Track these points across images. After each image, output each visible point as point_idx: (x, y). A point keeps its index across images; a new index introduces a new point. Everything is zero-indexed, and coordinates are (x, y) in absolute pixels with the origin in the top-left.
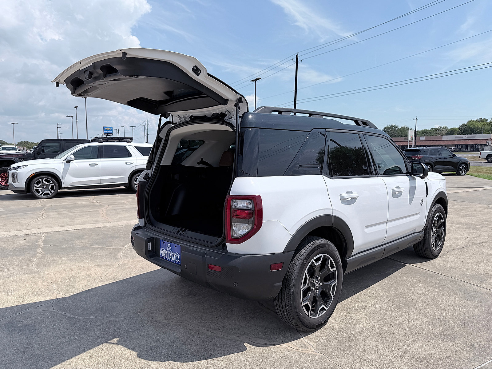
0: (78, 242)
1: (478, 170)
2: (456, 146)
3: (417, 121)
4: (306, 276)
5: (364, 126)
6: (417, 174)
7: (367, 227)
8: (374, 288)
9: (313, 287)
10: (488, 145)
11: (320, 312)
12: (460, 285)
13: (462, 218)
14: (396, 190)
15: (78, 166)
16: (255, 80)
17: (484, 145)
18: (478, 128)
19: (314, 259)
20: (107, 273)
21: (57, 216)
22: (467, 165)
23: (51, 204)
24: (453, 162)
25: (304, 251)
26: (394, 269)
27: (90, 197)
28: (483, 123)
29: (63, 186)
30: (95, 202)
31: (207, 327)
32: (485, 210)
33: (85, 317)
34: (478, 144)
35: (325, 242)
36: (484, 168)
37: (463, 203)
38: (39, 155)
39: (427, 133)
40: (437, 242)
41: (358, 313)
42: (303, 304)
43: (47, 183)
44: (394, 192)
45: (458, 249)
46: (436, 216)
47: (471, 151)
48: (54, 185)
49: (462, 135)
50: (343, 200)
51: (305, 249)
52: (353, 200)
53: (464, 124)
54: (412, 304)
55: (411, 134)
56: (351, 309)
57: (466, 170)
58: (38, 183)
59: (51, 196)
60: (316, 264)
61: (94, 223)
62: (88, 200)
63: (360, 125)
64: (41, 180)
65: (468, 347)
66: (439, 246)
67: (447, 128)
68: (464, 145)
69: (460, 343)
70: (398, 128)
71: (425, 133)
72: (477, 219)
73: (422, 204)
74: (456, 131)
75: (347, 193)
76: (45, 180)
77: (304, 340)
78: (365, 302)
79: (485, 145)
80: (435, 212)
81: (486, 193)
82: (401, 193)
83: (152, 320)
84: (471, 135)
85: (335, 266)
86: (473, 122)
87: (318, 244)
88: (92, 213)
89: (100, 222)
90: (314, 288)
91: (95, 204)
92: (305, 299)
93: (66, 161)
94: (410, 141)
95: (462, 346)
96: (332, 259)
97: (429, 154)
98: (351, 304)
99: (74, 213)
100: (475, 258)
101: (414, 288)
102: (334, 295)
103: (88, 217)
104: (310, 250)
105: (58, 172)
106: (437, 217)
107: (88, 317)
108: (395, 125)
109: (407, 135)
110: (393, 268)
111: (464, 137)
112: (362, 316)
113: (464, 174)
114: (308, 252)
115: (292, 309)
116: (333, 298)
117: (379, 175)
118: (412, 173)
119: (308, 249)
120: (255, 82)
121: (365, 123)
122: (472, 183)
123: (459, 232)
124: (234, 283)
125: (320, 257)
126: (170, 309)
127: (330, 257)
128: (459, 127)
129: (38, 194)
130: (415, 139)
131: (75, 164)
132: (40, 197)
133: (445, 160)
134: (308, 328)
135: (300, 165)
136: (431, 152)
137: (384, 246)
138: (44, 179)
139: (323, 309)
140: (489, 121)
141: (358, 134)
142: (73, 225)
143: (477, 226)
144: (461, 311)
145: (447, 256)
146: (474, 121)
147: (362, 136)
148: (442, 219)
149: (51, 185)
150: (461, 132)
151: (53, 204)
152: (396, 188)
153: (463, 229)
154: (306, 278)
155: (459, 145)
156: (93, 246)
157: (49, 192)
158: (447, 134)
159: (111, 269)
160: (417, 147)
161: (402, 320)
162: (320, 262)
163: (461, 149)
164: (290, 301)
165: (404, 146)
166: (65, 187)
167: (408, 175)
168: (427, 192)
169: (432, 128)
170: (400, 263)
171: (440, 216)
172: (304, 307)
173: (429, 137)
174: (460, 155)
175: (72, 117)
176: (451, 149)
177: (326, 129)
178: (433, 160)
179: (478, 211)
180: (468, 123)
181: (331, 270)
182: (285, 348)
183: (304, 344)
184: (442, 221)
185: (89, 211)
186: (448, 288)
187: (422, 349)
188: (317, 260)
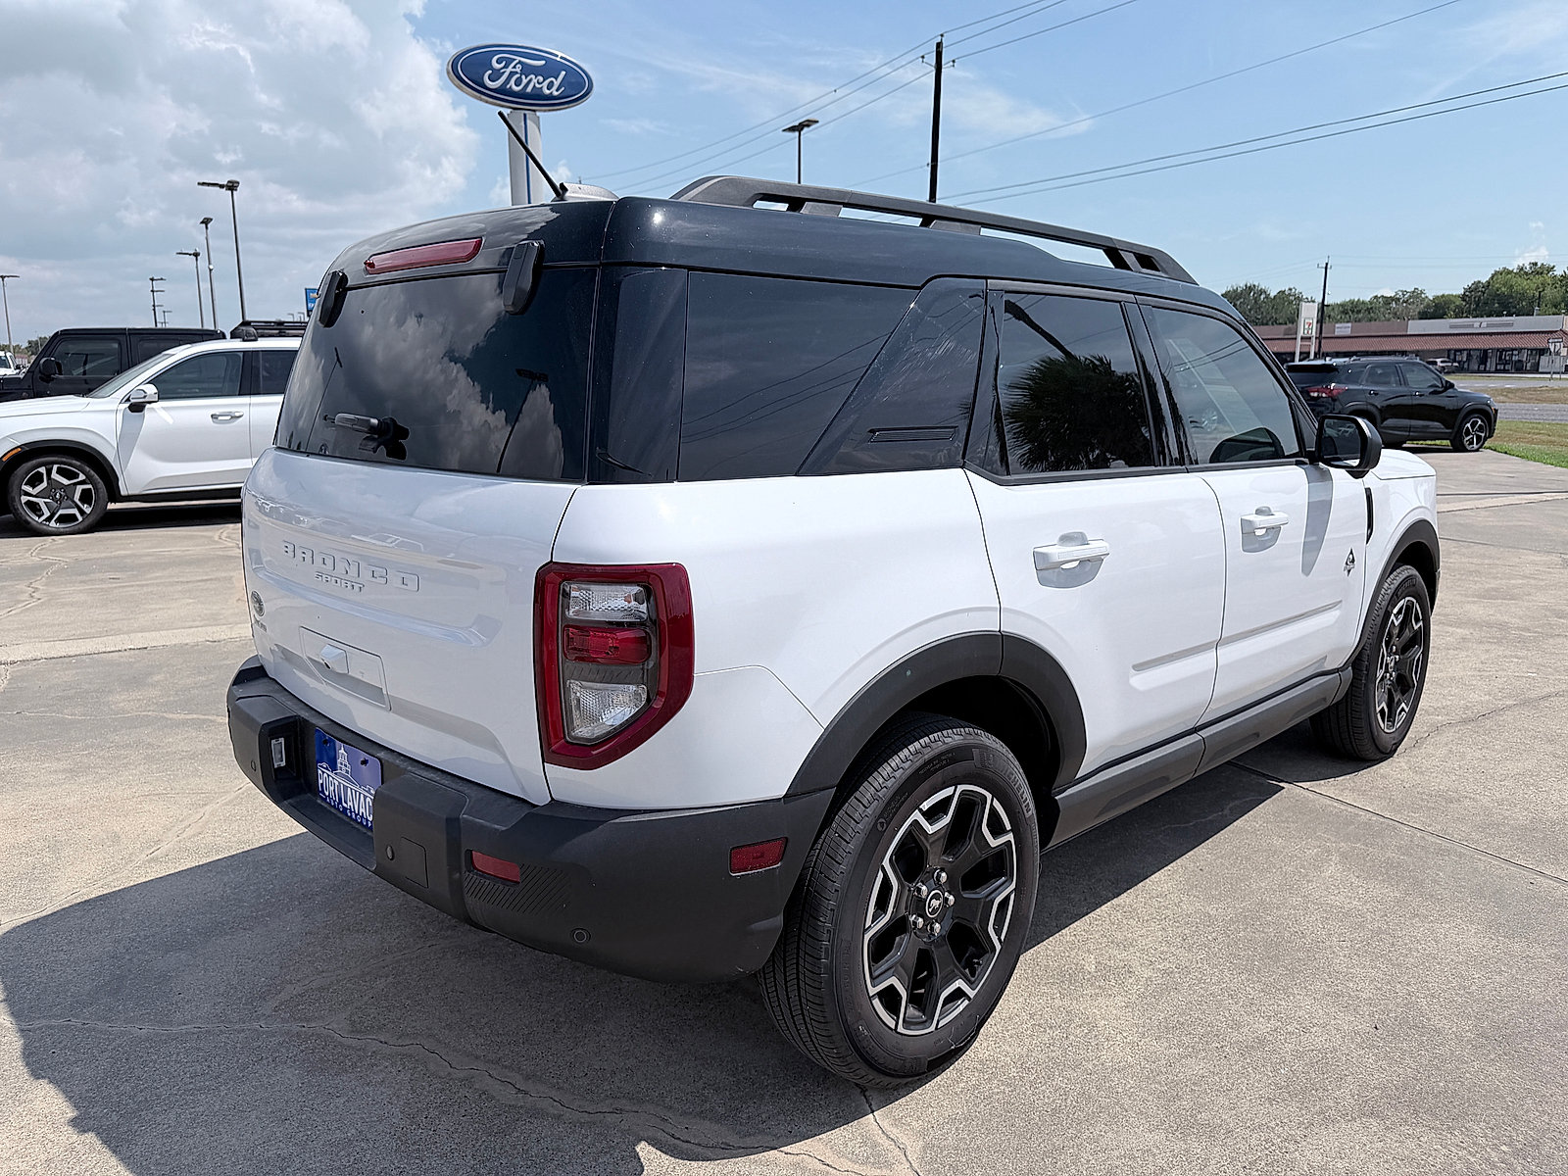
0: (123, 700)
1: (1519, 435)
2: (1452, 355)
3: (1328, 271)
4: (886, 881)
5: (1144, 270)
6: (1340, 460)
7: (1140, 667)
8: (1163, 882)
9: (919, 916)
10: (1552, 350)
11: (943, 1006)
12: (1476, 870)
13: (1474, 602)
14: (1259, 520)
15: (171, 421)
16: (798, 128)
17: (1540, 350)
18: (1523, 296)
19: (920, 810)
20: (186, 823)
21: (83, 597)
22: (1486, 417)
23: (74, 555)
24: (1444, 408)
25: (881, 780)
26: (1237, 802)
27: (218, 530)
28: (1539, 279)
29: (123, 492)
30: (231, 545)
31: (506, 1067)
32: (1550, 573)
33: (44, 1022)
34: (1521, 349)
35: (971, 740)
36: (1540, 426)
37: (1476, 548)
38: (48, 382)
39: (1359, 312)
40: (1396, 700)
41: (1097, 994)
42: (873, 991)
43: (65, 482)
44: (1248, 529)
45: (1464, 722)
46: (1395, 611)
47: (1497, 371)
48: (90, 486)
49: (1471, 319)
50: (1049, 572)
51: (885, 774)
52: (1089, 567)
53: (1479, 282)
54: (1300, 955)
55: (1309, 314)
56: (1069, 978)
57: (1483, 435)
58: (35, 480)
59: (81, 527)
60: (930, 829)
61: (202, 624)
62: (211, 537)
63: (1127, 268)
64: (42, 470)
65: (1516, 1153)
66: (1400, 713)
67: (1423, 296)
68: (1476, 349)
69: (1486, 1136)
70: (1268, 296)
71: (1352, 310)
72: (1528, 608)
73: (1349, 571)
74: (1452, 306)
75: (1066, 539)
76: (60, 472)
77: (878, 1123)
78: (1125, 945)
79: (1542, 352)
80: (1396, 597)
81: (1550, 512)
82: (1274, 531)
83: (298, 1035)
84: (1498, 319)
85: (1008, 827)
86: (1510, 276)
87: (939, 747)
88: (208, 585)
89: (223, 621)
90: (920, 920)
91: (230, 553)
92: (884, 968)
93: (128, 405)
94: (1302, 338)
95: (1495, 1147)
96: (996, 804)
97: (1367, 381)
98: (1073, 953)
99: (147, 585)
100: (1525, 756)
101: (1308, 881)
102: (1002, 938)
103: (191, 601)
104: (904, 778)
105: (103, 441)
106: (1399, 612)
107: (53, 1022)
108: (1257, 284)
109: (1293, 319)
110: (1236, 799)
111: (1477, 325)
112: (1109, 1010)
113: (1475, 446)
114: (896, 786)
115: (826, 1014)
116: (998, 947)
117: (1191, 463)
118: (1319, 454)
119: (897, 774)
120: (797, 133)
121: (1147, 260)
122: (1501, 479)
123: (1467, 656)
124: (573, 931)
125: (949, 799)
126: (380, 984)
127: (989, 796)
128: (1462, 292)
129: (37, 519)
130: (1321, 333)
131: (164, 414)
132: (45, 527)
133: (1415, 402)
134: (892, 1076)
135: (873, 431)
136: (1372, 373)
137: (1205, 733)
138: (55, 467)
139: (959, 994)
140: (1558, 272)
141: (1120, 302)
142: (128, 633)
143: (1529, 630)
144: (1484, 986)
145: (1427, 748)
146: (1511, 272)
147: (1132, 309)
148: (1417, 621)
149: (80, 488)
150: (1470, 307)
151: (82, 555)
152: (1259, 512)
153: (1482, 647)
154: (886, 886)
155: (1460, 351)
156: (171, 716)
157: (75, 511)
158: (1424, 316)
159: (207, 807)
160: (1328, 359)
161: (1263, 1027)
162: (946, 820)
163: (1466, 366)
164: (816, 985)
165: (1284, 354)
166: (130, 493)
167: (1304, 463)
168: (1370, 525)
169: (1376, 297)
170: (1262, 780)
171: (1409, 608)
172: (876, 1002)
173: (1363, 324)
174: (1467, 385)
175: (196, 255)
176: (1435, 363)
177: (986, 278)
178: (1379, 402)
179: (1529, 578)
180: (1492, 278)
181: (994, 843)
182: (796, 1165)
183: (875, 1145)
184: (1416, 628)
185: (200, 578)
186: (1435, 881)
187: (1339, 1165)
188: (932, 815)
